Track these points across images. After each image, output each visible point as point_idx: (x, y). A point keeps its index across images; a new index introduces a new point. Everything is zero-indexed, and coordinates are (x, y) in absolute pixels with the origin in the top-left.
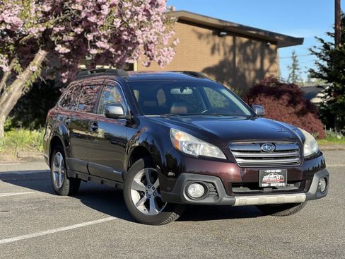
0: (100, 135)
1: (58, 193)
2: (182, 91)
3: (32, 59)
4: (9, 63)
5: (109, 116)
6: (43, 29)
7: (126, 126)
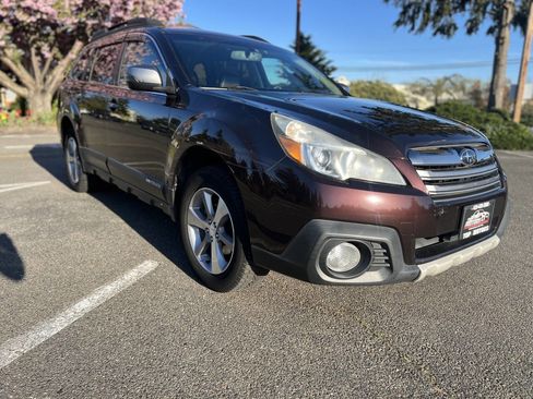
0: (132, 119)
1: (75, 188)
2: (247, 55)
3: (70, 49)
4: (51, 50)
5: (135, 86)
6: (76, 21)
7: (166, 105)
